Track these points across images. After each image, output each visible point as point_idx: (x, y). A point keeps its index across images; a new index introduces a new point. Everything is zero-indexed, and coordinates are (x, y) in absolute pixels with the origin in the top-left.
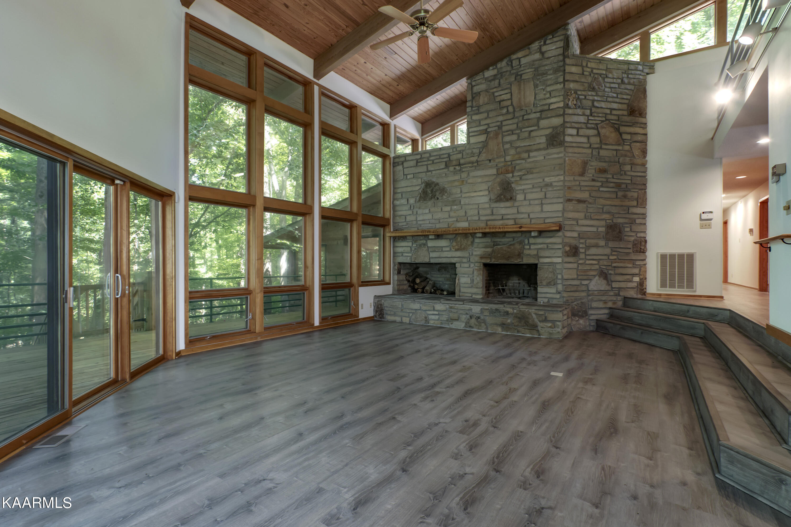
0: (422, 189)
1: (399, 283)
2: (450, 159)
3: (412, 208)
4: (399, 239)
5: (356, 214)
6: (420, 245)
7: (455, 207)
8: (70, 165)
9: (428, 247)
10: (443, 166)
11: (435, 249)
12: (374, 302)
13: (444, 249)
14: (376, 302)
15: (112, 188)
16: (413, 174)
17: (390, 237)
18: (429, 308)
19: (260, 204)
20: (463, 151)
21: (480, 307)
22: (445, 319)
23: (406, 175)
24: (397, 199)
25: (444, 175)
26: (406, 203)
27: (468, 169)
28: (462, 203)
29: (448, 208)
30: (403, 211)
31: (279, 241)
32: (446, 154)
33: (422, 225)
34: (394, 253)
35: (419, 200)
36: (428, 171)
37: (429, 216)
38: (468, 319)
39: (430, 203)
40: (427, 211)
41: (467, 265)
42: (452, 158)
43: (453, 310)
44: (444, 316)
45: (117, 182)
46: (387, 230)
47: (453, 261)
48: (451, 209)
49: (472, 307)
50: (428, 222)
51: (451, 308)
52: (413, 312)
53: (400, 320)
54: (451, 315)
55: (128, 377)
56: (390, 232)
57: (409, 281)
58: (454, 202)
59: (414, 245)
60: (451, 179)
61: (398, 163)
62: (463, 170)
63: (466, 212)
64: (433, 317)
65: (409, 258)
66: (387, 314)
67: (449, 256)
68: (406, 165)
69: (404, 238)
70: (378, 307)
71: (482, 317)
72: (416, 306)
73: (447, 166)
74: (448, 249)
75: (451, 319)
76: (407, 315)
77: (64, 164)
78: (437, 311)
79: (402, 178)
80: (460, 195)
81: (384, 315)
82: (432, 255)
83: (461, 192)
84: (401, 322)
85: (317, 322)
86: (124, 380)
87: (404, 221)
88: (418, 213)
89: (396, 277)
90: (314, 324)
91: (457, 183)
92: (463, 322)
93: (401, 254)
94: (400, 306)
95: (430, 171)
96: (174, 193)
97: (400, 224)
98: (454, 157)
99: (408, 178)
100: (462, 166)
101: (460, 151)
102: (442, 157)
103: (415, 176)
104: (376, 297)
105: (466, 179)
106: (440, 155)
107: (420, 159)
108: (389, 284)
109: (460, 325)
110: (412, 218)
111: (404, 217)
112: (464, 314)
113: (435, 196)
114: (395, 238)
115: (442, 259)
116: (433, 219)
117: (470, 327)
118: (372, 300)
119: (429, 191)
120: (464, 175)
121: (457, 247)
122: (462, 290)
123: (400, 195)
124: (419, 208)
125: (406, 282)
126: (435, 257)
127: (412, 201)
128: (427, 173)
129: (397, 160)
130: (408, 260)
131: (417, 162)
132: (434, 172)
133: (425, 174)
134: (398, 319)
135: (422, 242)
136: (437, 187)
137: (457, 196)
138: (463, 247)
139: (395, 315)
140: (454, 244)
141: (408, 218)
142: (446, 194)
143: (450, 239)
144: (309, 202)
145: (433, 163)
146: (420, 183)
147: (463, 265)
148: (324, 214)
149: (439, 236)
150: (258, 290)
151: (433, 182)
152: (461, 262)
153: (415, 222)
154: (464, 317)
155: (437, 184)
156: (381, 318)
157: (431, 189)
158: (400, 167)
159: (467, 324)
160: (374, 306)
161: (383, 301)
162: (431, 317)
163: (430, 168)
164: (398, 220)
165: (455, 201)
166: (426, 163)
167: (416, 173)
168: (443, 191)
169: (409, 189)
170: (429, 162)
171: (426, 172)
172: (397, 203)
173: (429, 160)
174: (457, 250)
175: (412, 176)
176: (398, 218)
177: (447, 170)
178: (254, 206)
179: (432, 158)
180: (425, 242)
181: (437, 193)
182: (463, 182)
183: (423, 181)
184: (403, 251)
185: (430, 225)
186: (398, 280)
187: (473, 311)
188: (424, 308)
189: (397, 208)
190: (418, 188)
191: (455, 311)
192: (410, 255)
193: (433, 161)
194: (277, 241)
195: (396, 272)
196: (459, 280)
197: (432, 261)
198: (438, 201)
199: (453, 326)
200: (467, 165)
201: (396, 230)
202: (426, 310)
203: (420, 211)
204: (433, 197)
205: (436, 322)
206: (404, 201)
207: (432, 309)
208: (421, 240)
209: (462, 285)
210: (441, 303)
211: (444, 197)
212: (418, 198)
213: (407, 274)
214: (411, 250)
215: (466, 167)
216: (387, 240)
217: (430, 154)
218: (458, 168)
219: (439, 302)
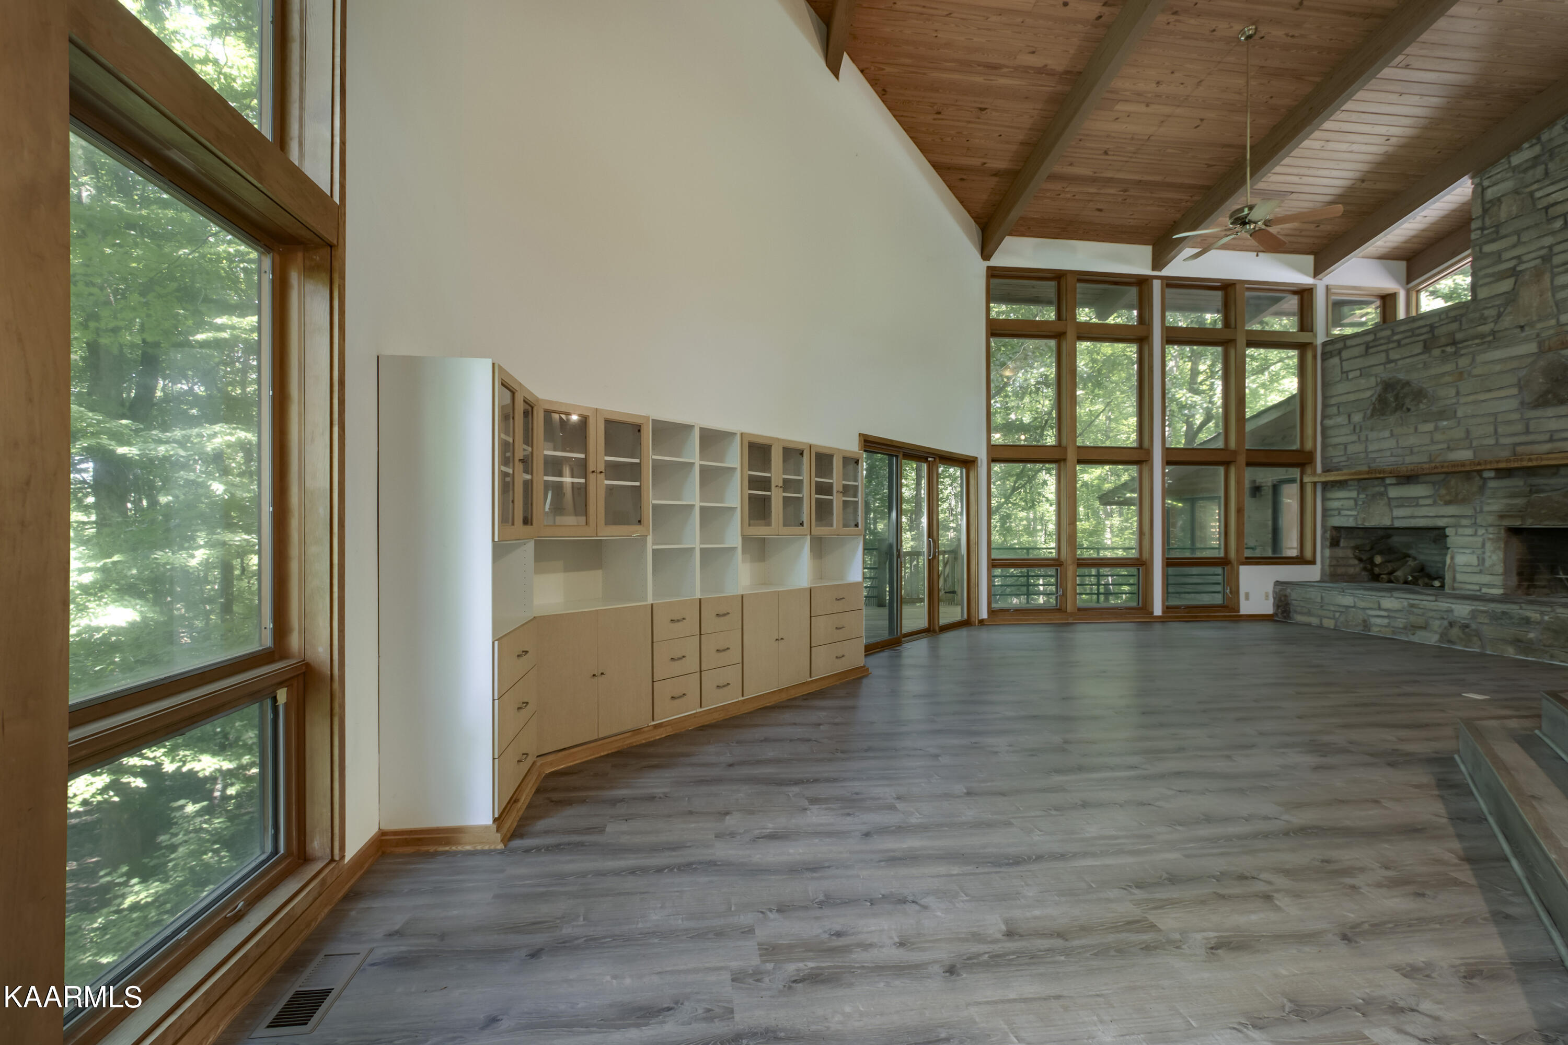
0: (1376, 396)
1: (1334, 563)
2: (1433, 335)
3: (1358, 430)
4: (1333, 486)
5: (1235, 453)
6: (1374, 496)
7: (1445, 423)
8: (901, 456)
9: (1389, 499)
10: (1418, 348)
11: (1403, 502)
12: (1274, 592)
13: (1422, 502)
14: (1277, 591)
15: (925, 467)
16: (1360, 369)
17: (1315, 484)
18: (1371, 605)
19: (1071, 456)
20: (1462, 315)
21: (1469, 608)
22: (1401, 626)
23: (1347, 372)
24: (1330, 417)
25: (1421, 366)
26: (1346, 422)
27: (1471, 350)
28: (1460, 414)
29: (1430, 427)
30: (1341, 436)
31: (1128, 495)
32: (1426, 325)
33: (1378, 460)
34: (1325, 510)
35: (1372, 415)
36: (1390, 361)
37: (1391, 443)
38: (1445, 628)
39: (1392, 419)
40: (1387, 434)
41: (1469, 531)
42: (1437, 332)
43: (1415, 610)
44: (1399, 620)
45: (930, 459)
46: (1309, 470)
47: (1440, 523)
48: (1436, 428)
49: (1453, 606)
50: (1388, 454)
51: (1412, 606)
52: (1341, 609)
53: (1319, 623)
54: (1412, 618)
55: (937, 628)
56: (1314, 473)
57: (1360, 560)
58: (1442, 415)
59: (1362, 496)
60: (1433, 372)
61: (1331, 352)
62: (1463, 352)
63: (1468, 432)
64: (1379, 621)
65: (1351, 519)
66: (1296, 612)
67: (1431, 514)
68: (1345, 354)
69: (1341, 484)
70: (1280, 600)
71: (1474, 626)
72: (1347, 600)
73: (1427, 348)
74: (1429, 501)
75: (1412, 626)
76: (1331, 615)
77: (897, 457)
78: (1385, 610)
79: (1338, 379)
80: (1454, 401)
81: (1291, 615)
82: (1398, 512)
83: (1458, 393)
84: (1320, 627)
85: (1158, 610)
86: (934, 631)
87: (1342, 453)
88: (1370, 437)
89: (1327, 552)
90: (1152, 613)
91: (1448, 379)
92: (1436, 632)
93: (1336, 513)
94: (1319, 600)
95: (1392, 361)
96: (977, 458)
97: (1335, 460)
98: (1442, 331)
99: (1350, 377)
100: (1460, 345)
101: (1455, 317)
102: (1418, 332)
103: (1364, 372)
104: (1277, 583)
105: (1469, 368)
106: (1412, 330)
107: (1374, 340)
108: (1313, 562)
109: (1431, 638)
110: (1359, 448)
111: (1342, 447)
112: (1438, 619)
113: (1403, 405)
114: (1327, 486)
115: (1417, 520)
116: (1398, 448)
117: (1450, 642)
118: (1270, 589)
119: (1390, 397)
120: (1463, 362)
121: (1448, 498)
122: (1459, 577)
123: (1334, 410)
124: (1372, 430)
125: (1356, 562)
126: (1403, 517)
127: (1357, 418)
128: (1388, 366)
129: (1329, 348)
130: (1350, 523)
131: (1368, 348)
132: (1400, 363)
133: (1382, 367)
134: (1315, 621)
135: (1377, 489)
136: (1406, 390)
137: (1448, 402)
138: (1460, 497)
139: (1309, 614)
140: (1443, 491)
141: (1351, 449)
142: (1425, 401)
143: (1434, 483)
144: (1146, 444)
145: (1399, 346)
146: (1374, 384)
147: (1460, 531)
148: (1169, 459)
149: (1409, 478)
150: (1069, 561)
151: (1399, 381)
152: (1456, 526)
153: (1362, 455)
154: (1436, 624)
155: (1408, 383)
156: (1285, 618)
157: (1394, 393)
158: (1335, 361)
159: (1444, 636)
160: (1274, 598)
161: (1289, 590)
162: (1373, 620)
163: (1394, 355)
164: (1331, 452)
165: (1444, 411)
166: (1384, 347)
167: (1365, 368)
168: (1419, 395)
169: (1352, 397)
170: (1391, 346)
171: (1384, 364)
172: (1329, 422)
173: (1390, 342)
174: (1448, 503)
175: (1358, 373)
176: (1330, 449)
177: (1427, 355)
178: (1065, 460)
179: (1396, 338)
180: (1382, 489)
181: (1408, 401)
182: (1460, 375)
183: (1379, 380)
184: (1340, 507)
185: (1393, 459)
186: (1331, 558)
187: (1456, 614)
188: (1362, 604)
189: (1331, 432)
190: (1368, 394)
191: (1419, 611)
192: (1354, 513)
193: (1399, 341)
194: (1125, 494)
195: (1328, 543)
196: (1452, 558)
197: (1397, 524)
198: (1409, 414)
199: (1415, 639)
200: (1470, 343)
201: (1328, 471)
202: (1364, 609)
203: (1373, 435)
204: (1400, 407)
205: (1383, 629)
206: (1341, 420)
207: (1376, 606)
208: (1374, 486)
209: (1458, 568)
210: (1392, 596)
211: (1422, 406)
212: (1369, 412)
213: (1356, 548)
214: (1356, 504)
215: (1468, 346)
216: (1309, 489)
217: (1393, 330)
218: (1449, 349)
219: (1389, 595)
